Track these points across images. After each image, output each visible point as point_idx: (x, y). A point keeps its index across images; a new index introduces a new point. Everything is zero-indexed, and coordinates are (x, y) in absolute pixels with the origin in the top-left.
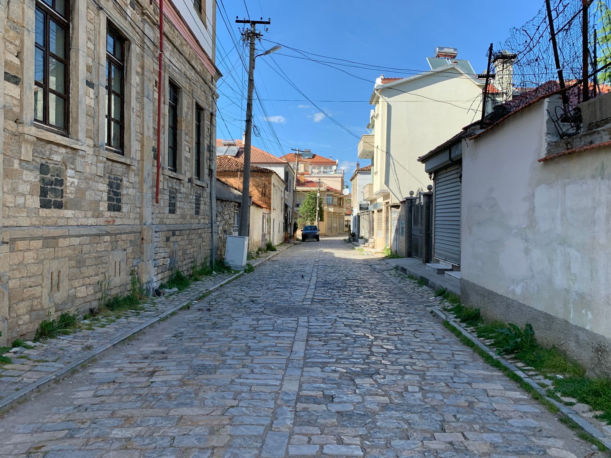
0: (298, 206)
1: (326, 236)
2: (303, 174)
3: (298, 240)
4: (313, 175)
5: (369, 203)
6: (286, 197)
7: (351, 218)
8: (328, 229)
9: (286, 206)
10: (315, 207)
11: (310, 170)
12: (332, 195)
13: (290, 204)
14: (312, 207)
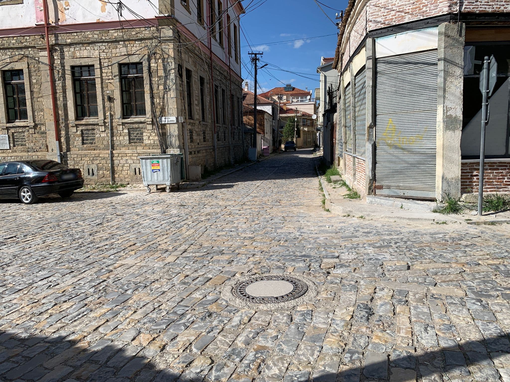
0: (282, 127)
1: (302, 147)
2: (285, 104)
4: (293, 104)
6: (274, 124)
8: (304, 143)
9: (274, 130)
10: (294, 128)
11: (291, 100)
12: (306, 119)
13: (276, 129)
14: (291, 128)
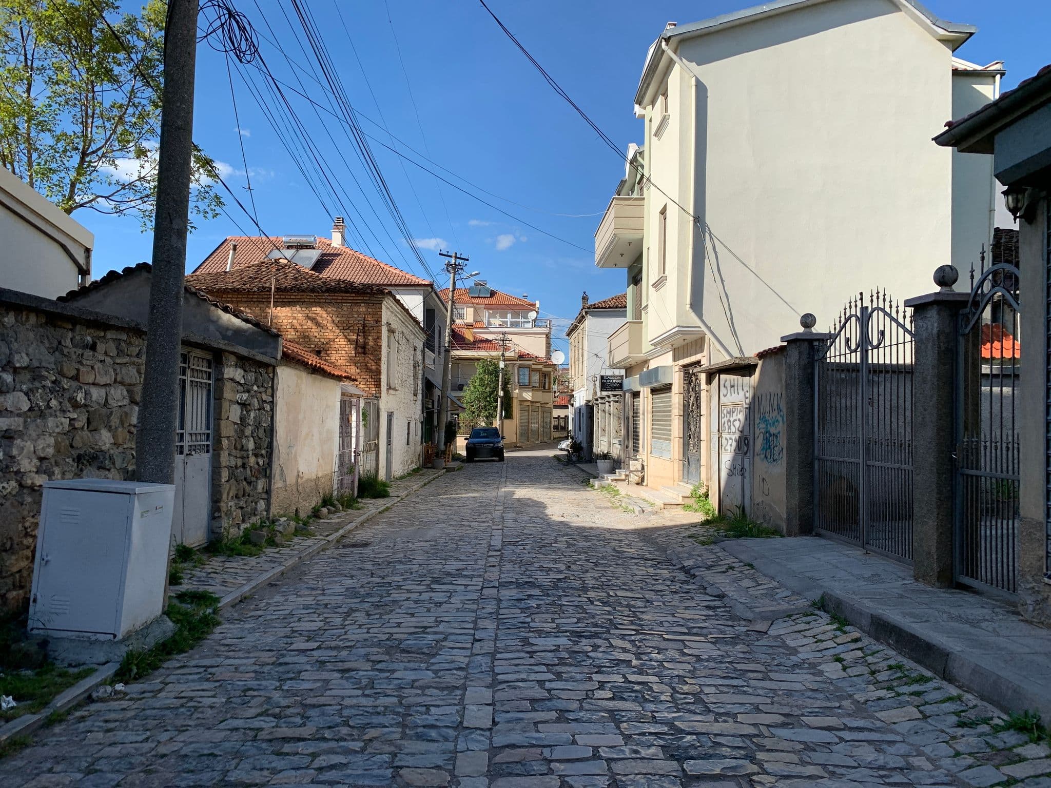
0: (460, 388)
1: (516, 448)
2: (469, 326)
3: (457, 457)
4: (491, 330)
5: (623, 372)
6: (429, 363)
7: (570, 413)
8: (521, 434)
9: (429, 386)
10: (495, 389)
11: (486, 321)
12: (529, 367)
13: (437, 381)
14: (488, 389)
